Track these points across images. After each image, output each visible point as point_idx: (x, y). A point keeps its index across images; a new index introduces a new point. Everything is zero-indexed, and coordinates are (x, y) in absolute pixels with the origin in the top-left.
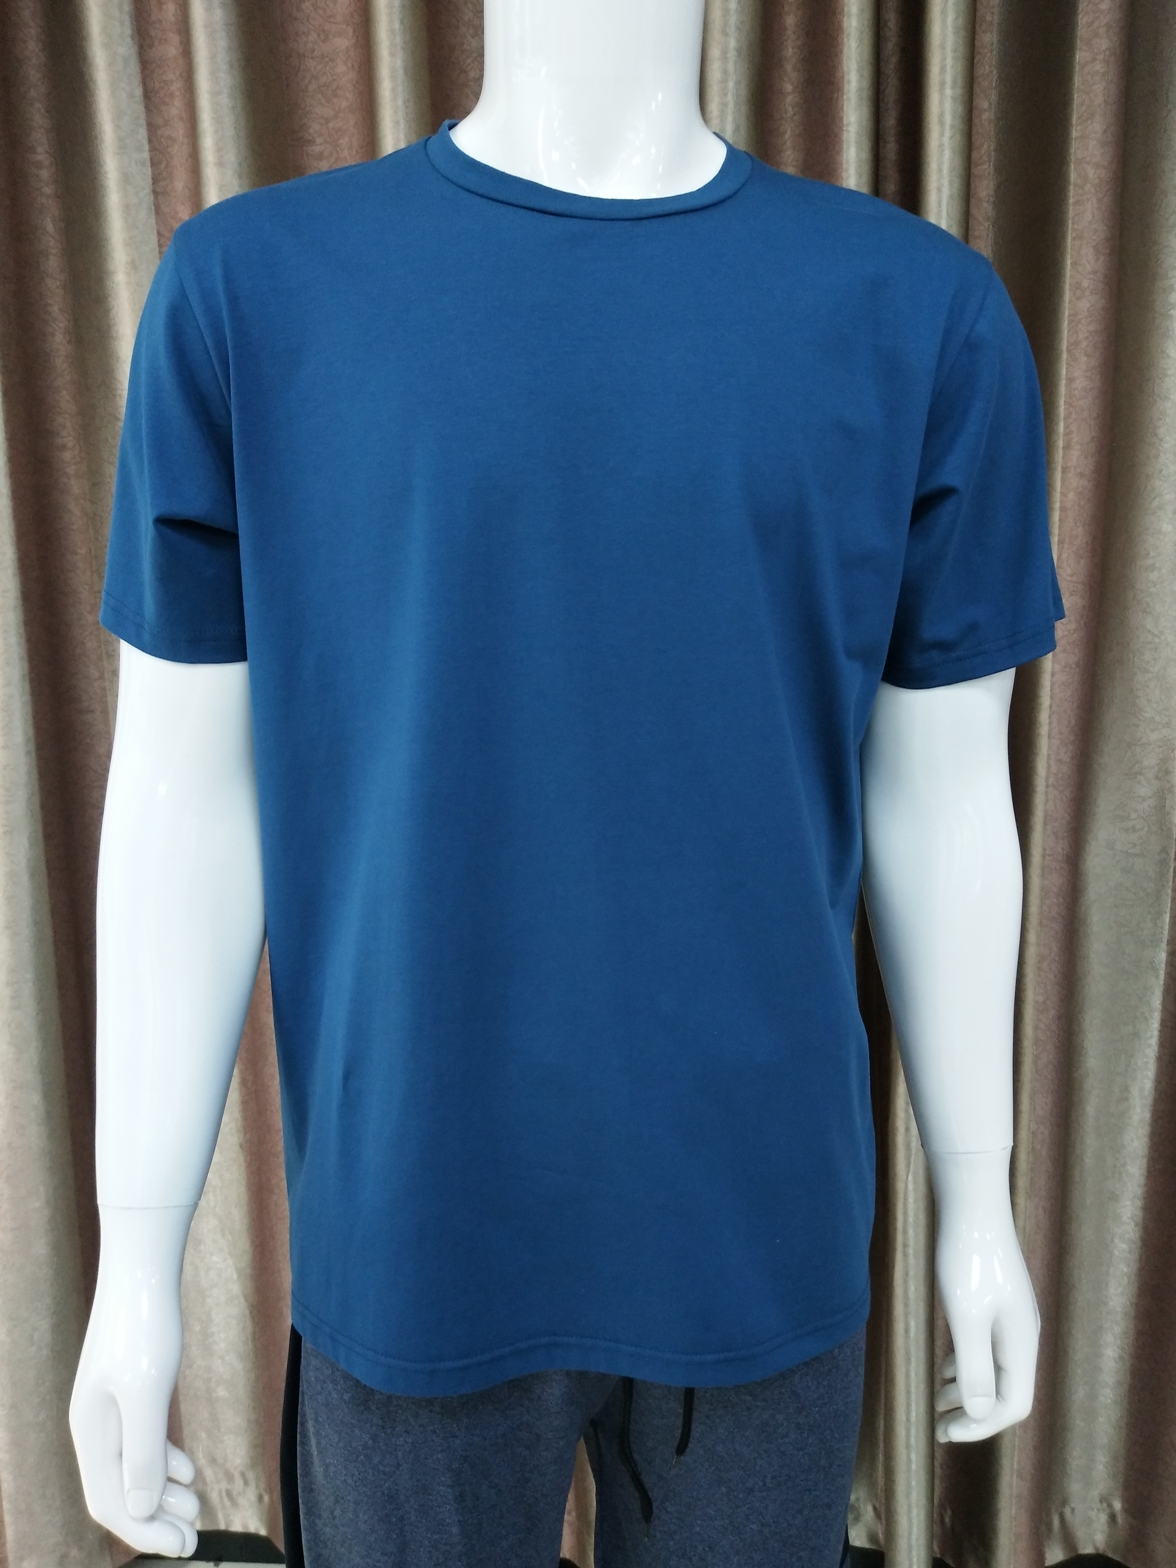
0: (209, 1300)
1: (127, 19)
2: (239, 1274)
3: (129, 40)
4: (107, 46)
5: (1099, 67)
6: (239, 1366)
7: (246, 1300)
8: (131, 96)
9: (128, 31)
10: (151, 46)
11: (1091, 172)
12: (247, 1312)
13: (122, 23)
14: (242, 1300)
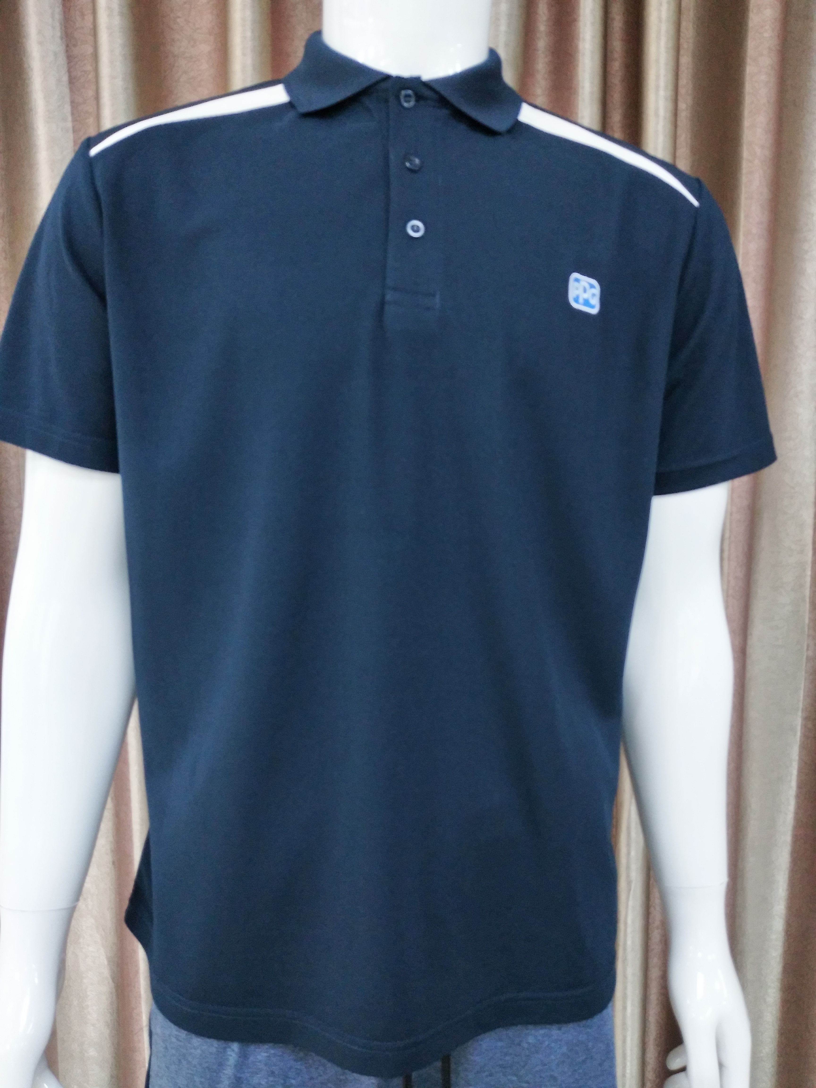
0: (85, 981)
1: (57, 25)
2: (109, 961)
3: (58, 41)
4: (41, 43)
5: (763, 78)
6: (106, 1032)
7: (113, 981)
8: (59, 80)
9: (58, 34)
10: (75, 45)
11: (758, 151)
12: (114, 991)
13: (53, 27)
14: (111, 981)
